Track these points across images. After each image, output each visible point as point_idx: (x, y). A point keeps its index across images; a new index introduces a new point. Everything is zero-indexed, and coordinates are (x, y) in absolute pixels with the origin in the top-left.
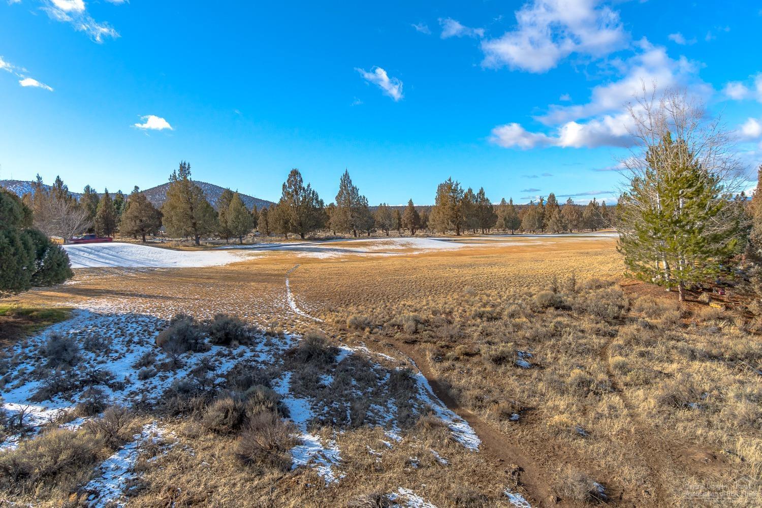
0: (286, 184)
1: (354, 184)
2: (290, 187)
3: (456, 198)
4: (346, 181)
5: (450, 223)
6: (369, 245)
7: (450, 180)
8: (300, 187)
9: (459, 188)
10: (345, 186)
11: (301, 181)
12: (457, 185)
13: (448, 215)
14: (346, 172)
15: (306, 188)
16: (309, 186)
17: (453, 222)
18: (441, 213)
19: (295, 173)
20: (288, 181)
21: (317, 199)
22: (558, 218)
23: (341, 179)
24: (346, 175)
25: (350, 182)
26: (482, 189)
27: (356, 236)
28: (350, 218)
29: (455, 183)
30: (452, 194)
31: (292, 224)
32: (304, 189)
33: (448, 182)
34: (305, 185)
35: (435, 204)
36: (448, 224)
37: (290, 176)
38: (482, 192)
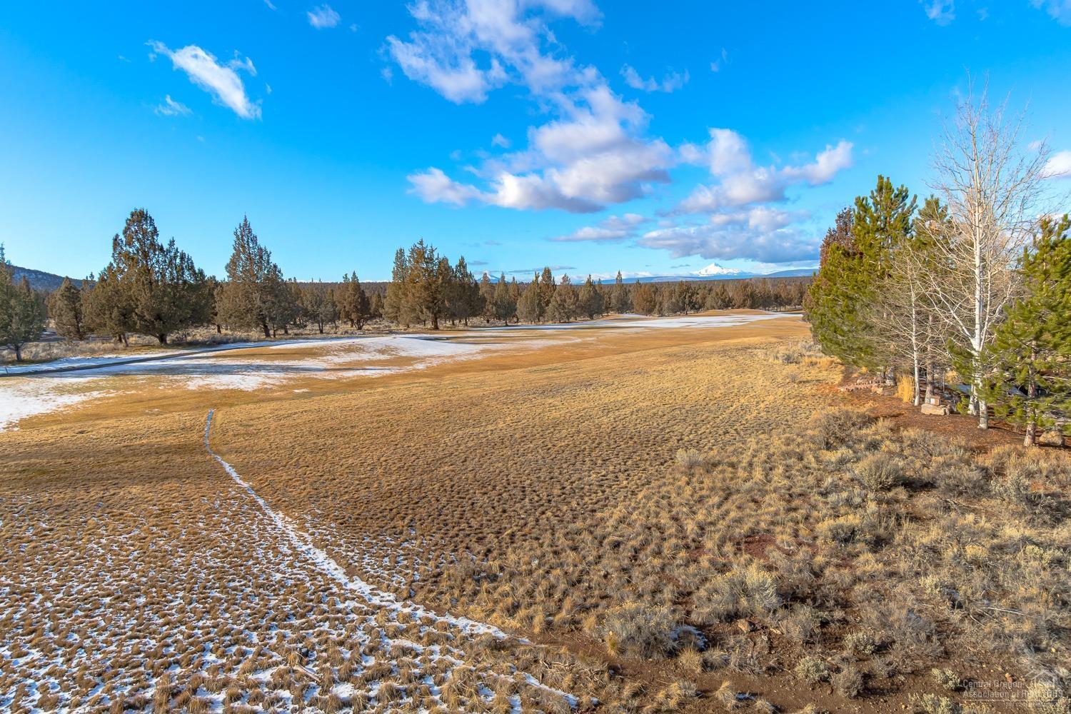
0: (122, 237)
1: (262, 243)
2: (129, 244)
3: (432, 271)
4: (245, 236)
5: (425, 310)
6: (321, 355)
7: (421, 243)
8: (153, 244)
9: (436, 256)
10: (243, 247)
11: (155, 232)
12: (432, 251)
13: (419, 297)
14: (246, 220)
15: (166, 247)
16: (172, 243)
17: (428, 308)
18: (410, 295)
19: (140, 217)
20: (125, 232)
21: (191, 268)
22: (559, 302)
23: (236, 233)
24: (246, 227)
25: (254, 240)
26: (463, 258)
27: (268, 335)
28: (258, 303)
29: (429, 248)
30: (425, 266)
31: (142, 317)
32: (161, 249)
33: (418, 246)
34: (162, 240)
35: (392, 281)
36: (422, 312)
37: (129, 223)
38: (462, 265)
